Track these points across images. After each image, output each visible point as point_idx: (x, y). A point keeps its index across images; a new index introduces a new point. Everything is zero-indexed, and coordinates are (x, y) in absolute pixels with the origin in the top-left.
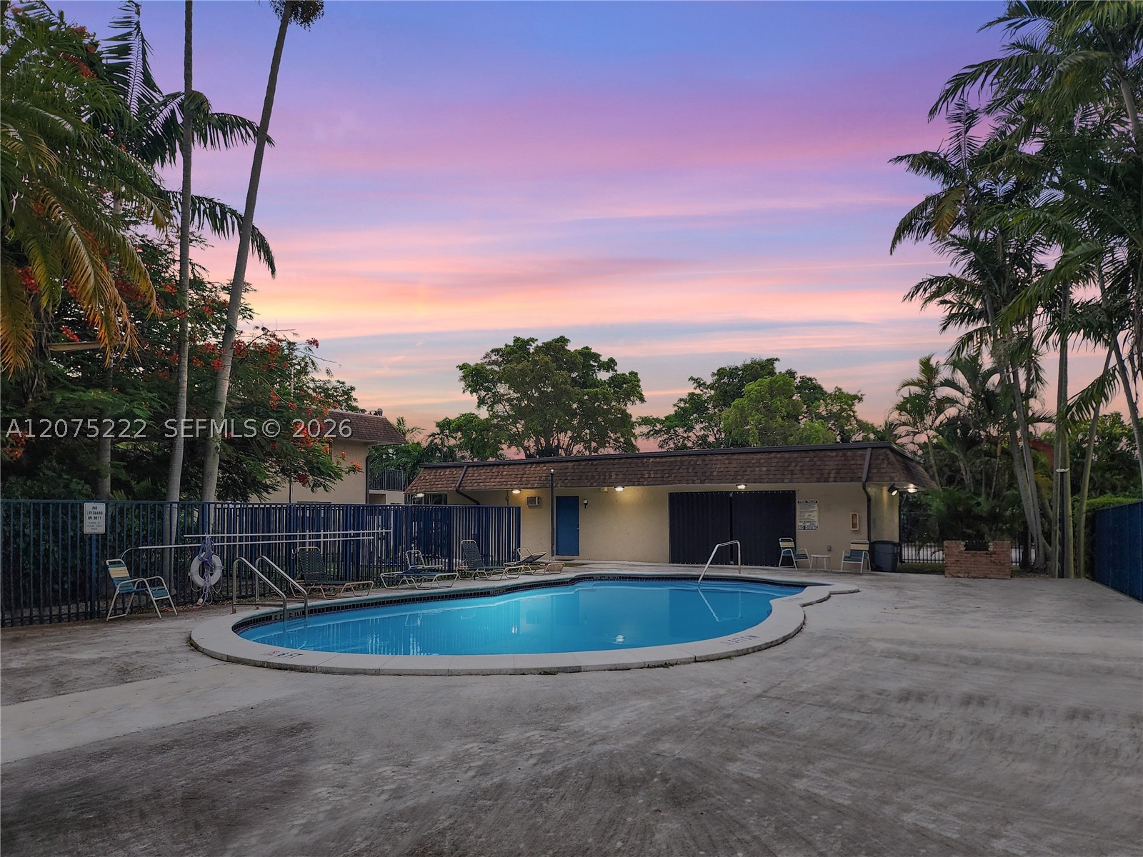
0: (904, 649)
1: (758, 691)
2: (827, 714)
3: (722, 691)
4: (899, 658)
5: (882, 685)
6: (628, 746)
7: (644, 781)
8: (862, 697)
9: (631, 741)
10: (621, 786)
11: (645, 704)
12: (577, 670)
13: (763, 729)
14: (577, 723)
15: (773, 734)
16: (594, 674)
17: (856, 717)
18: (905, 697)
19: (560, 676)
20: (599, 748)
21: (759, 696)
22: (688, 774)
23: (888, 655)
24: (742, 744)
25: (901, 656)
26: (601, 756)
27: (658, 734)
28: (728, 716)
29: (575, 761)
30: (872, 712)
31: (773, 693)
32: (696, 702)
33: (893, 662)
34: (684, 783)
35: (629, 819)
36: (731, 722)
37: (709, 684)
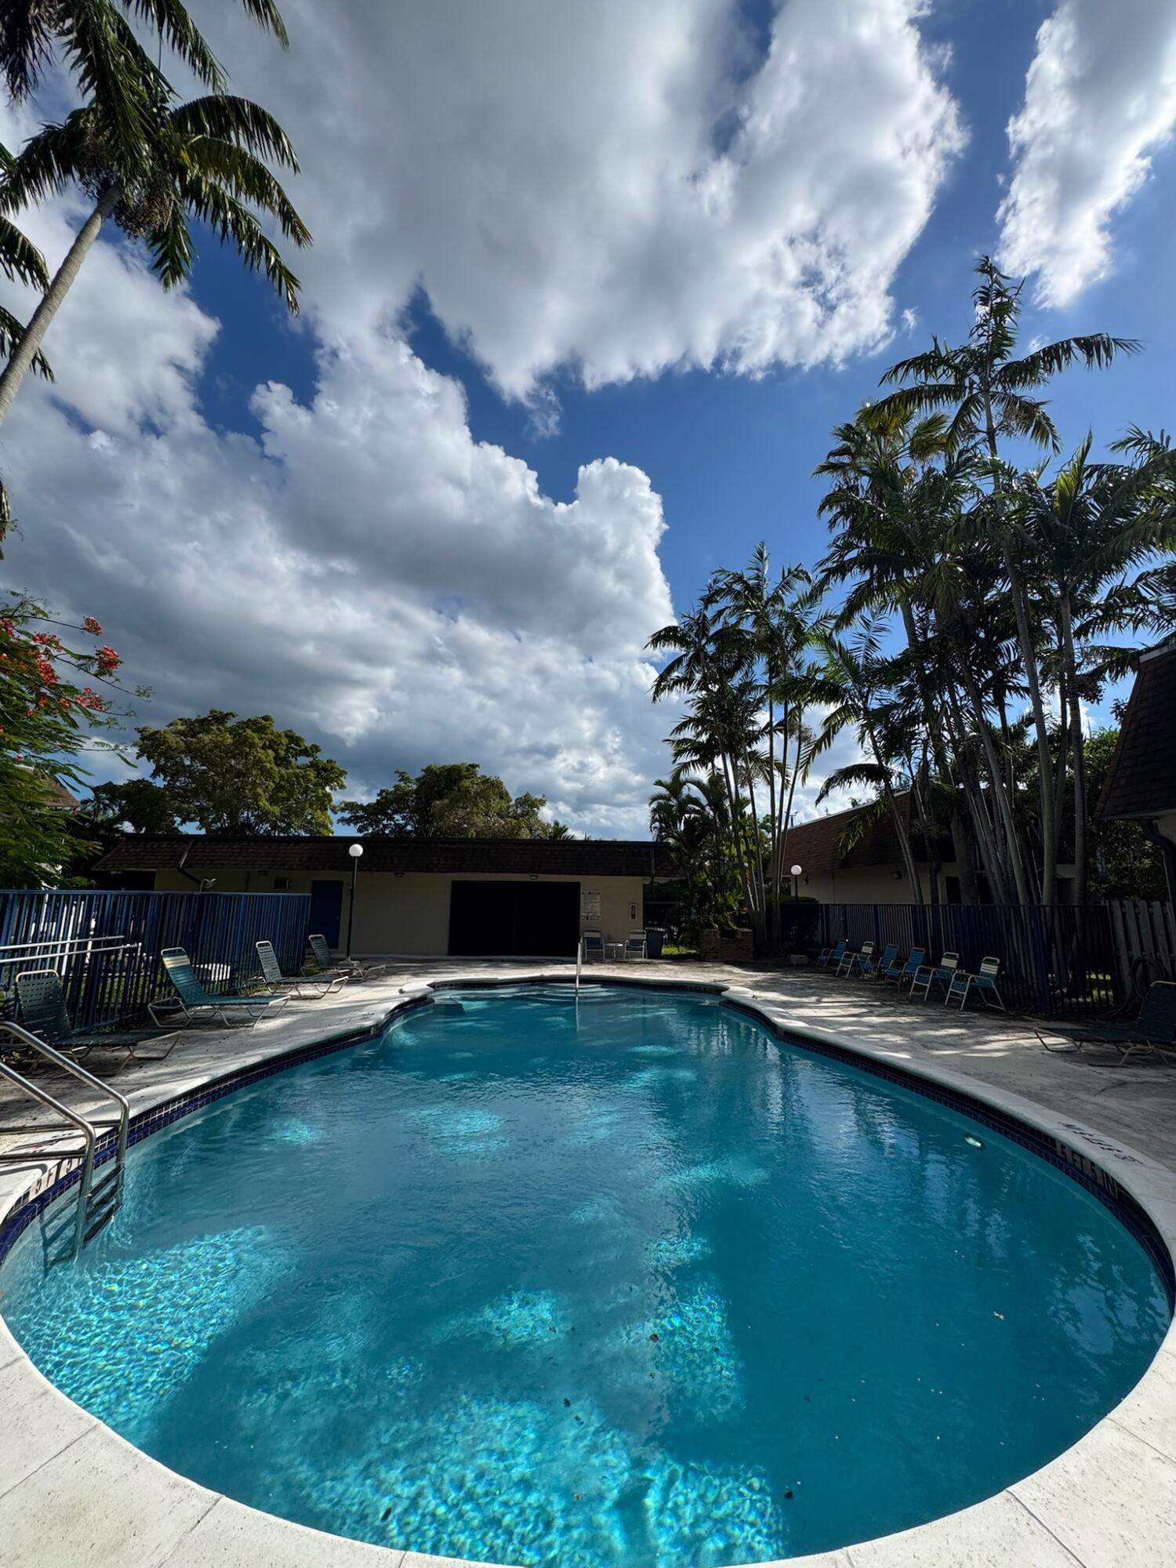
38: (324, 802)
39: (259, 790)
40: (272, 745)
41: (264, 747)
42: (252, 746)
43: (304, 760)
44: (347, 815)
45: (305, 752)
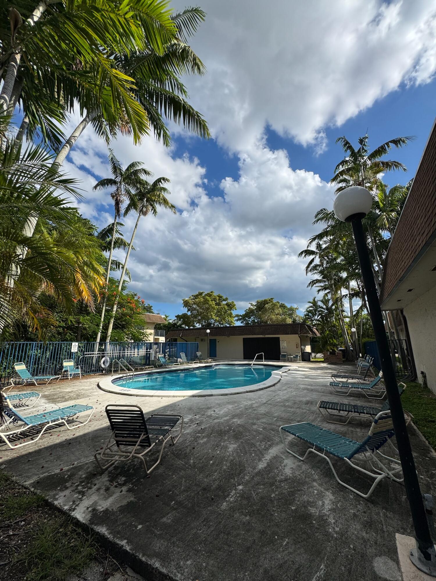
0: (309, 387)
1: (265, 402)
2: (284, 409)
3: (254, 402)
4: (307, 390)
5: (301, 399)
6: (224, 420)
7: (228, 431)
8: (295, 403)
9: (225, 419)
10: (221, 433)
11: (230, 407)
12: (212, 395)
13: (265, 414)
14: (210, 412)
15: (267, 416)
16: (217, 397)
17: (292, 410)
18: (307, 403)
19: (207, 398)
20: (216, 421)
21: (265, 403)
22: (241, 429)
23: (304, 389)
24: (258, 419)
25: (308, 389)
26: (216, 423)
27: (234, 416)
28: (255, 410)
29: (208, 425)
30: (297, 408)
31: (269, 402)
32: (246, 405)
33: (305, 391)
34: (240, 432)
35: (222, 444)
36: (255, 412)
37: (250, 400)
38: (230, 315)
39: (212, 313)
40: (215, 300)
41: (212, 301)
42: (208, 301)
43: (224, 303)
44: (236, 318)
45: (224, 300)
